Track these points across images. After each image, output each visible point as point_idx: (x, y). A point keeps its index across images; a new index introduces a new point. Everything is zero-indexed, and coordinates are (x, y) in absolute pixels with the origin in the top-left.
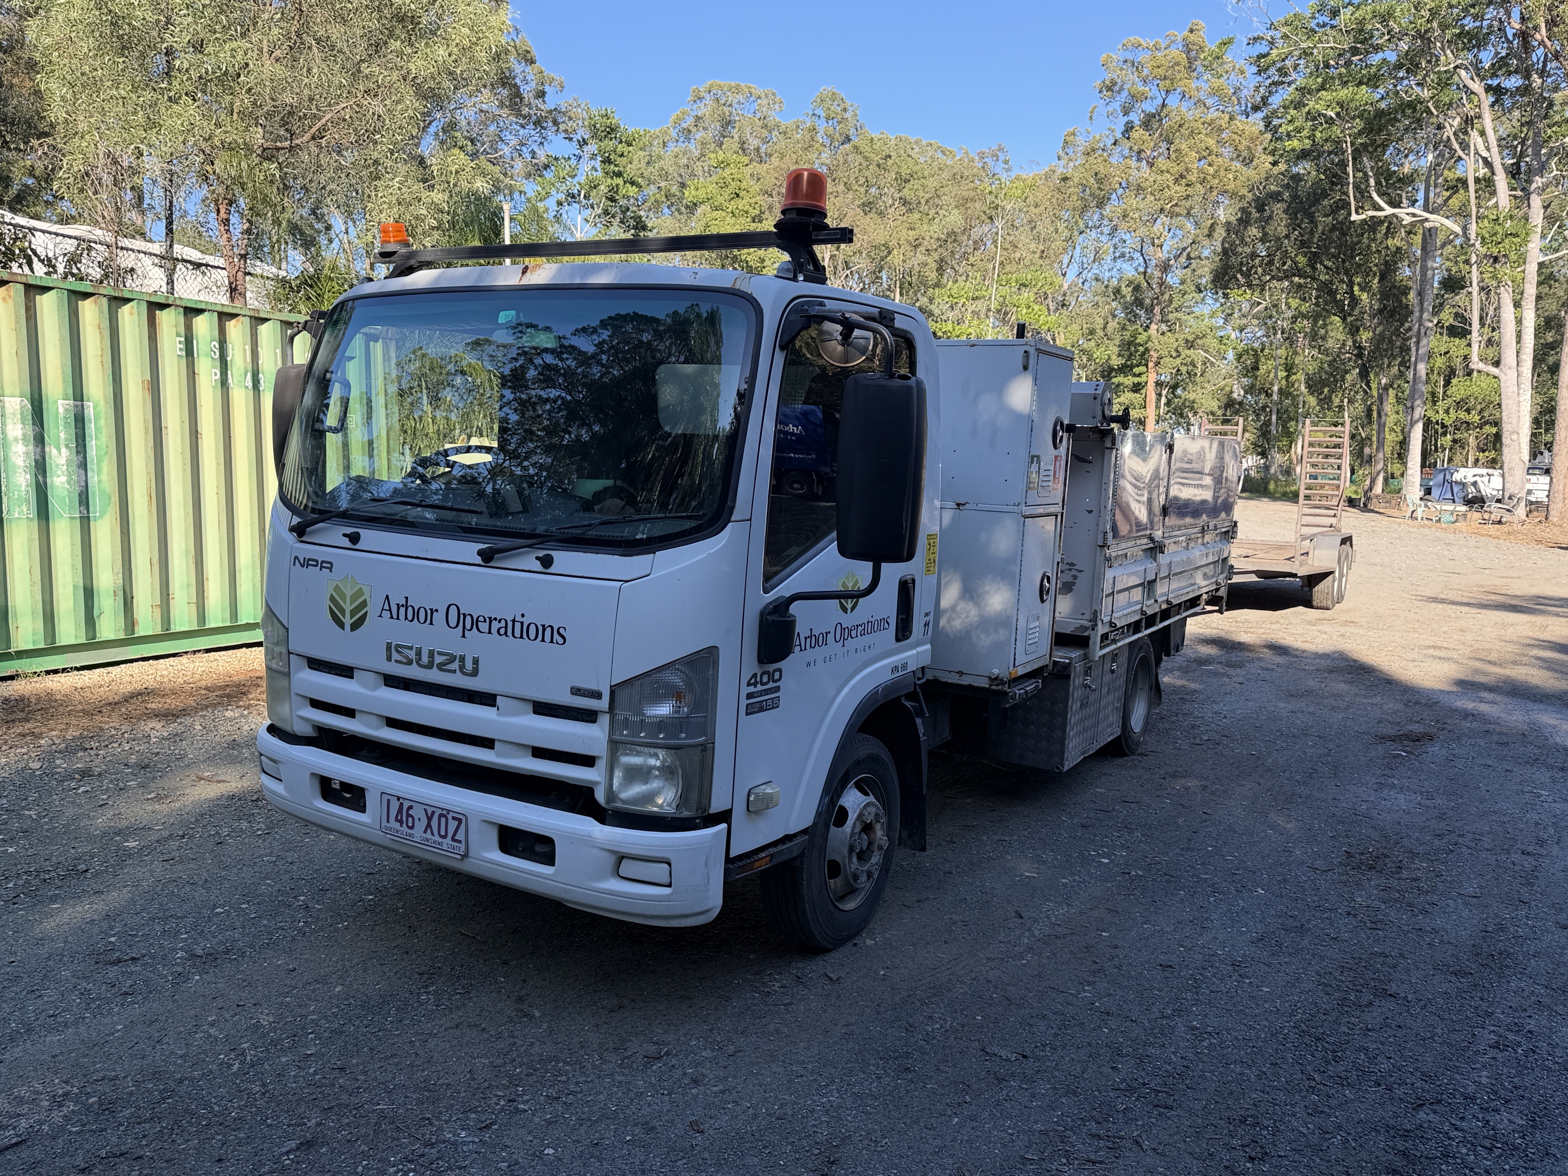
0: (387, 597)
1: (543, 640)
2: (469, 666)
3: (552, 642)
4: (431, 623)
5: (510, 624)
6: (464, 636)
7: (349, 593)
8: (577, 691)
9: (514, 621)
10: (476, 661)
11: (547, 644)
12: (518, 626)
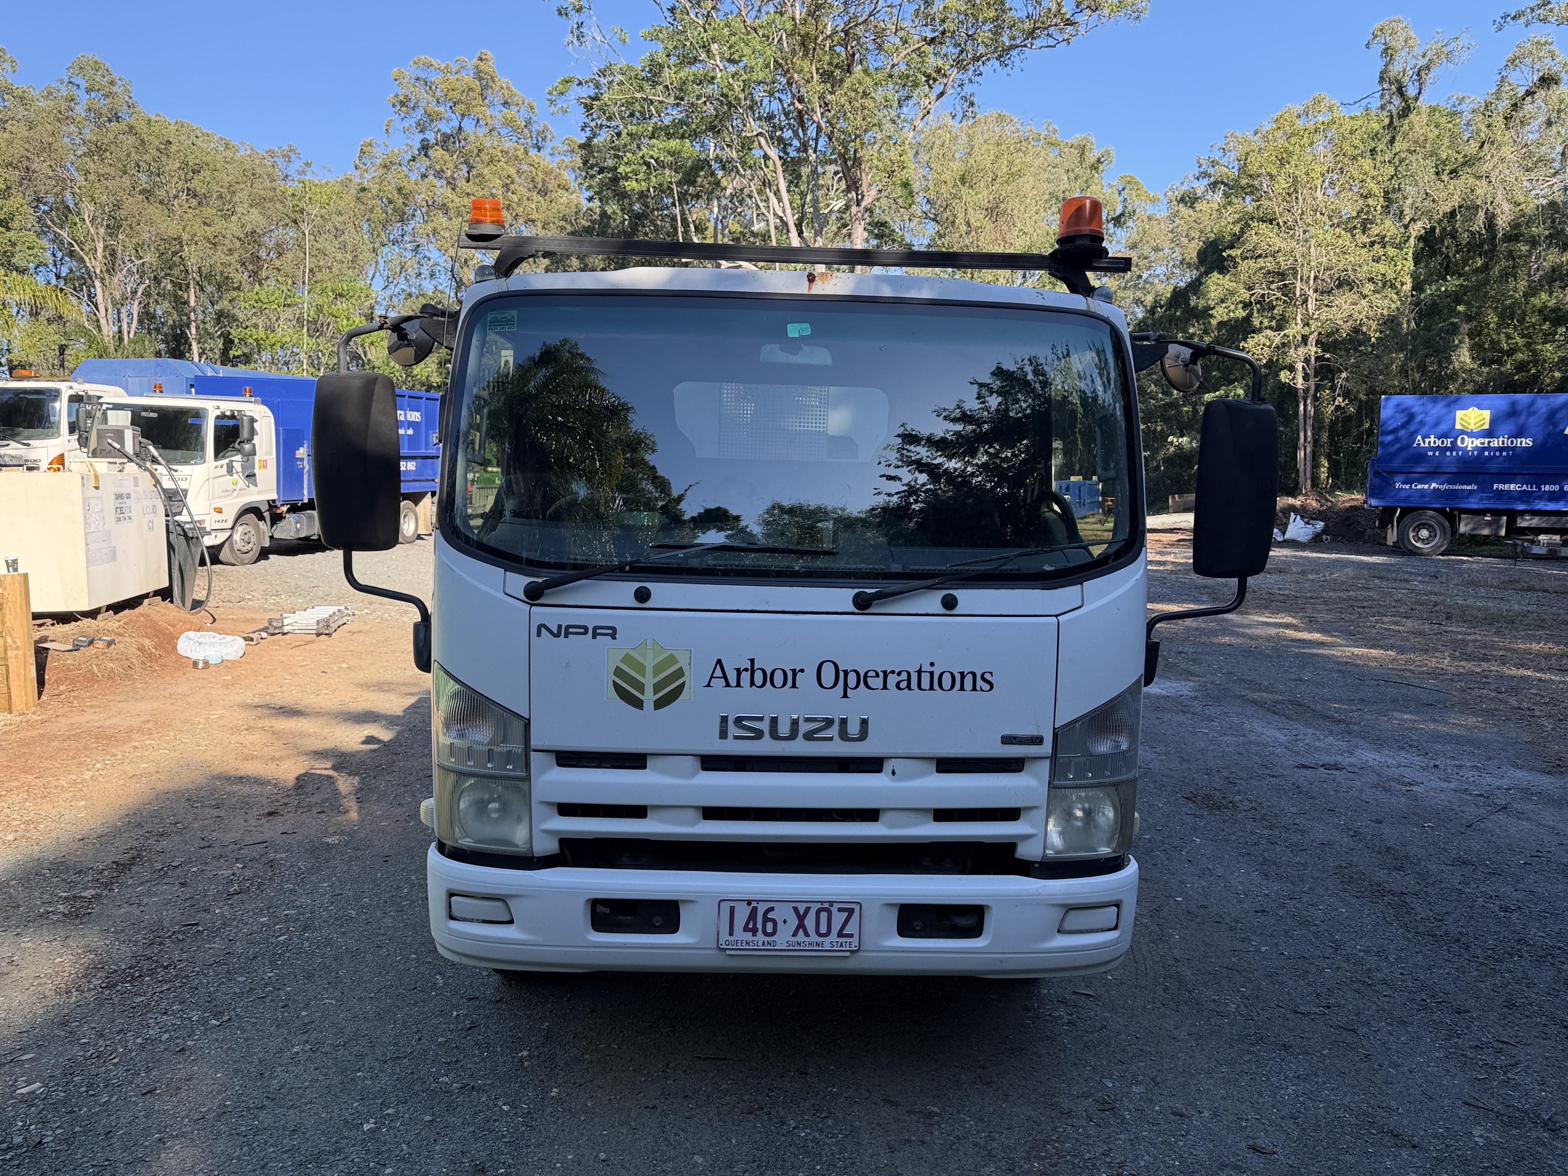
0: (719, 662)
1: (962, 688)
2: (854, 729)
3: (974, 689)
4: (794, 686)
5: (914, 677)
6: (845, 696)
7: (649, 663)
8: (1008, 740)
9: (920, 672)
10: (864, 722)
11: (968, 693)
12: (926, 678)
